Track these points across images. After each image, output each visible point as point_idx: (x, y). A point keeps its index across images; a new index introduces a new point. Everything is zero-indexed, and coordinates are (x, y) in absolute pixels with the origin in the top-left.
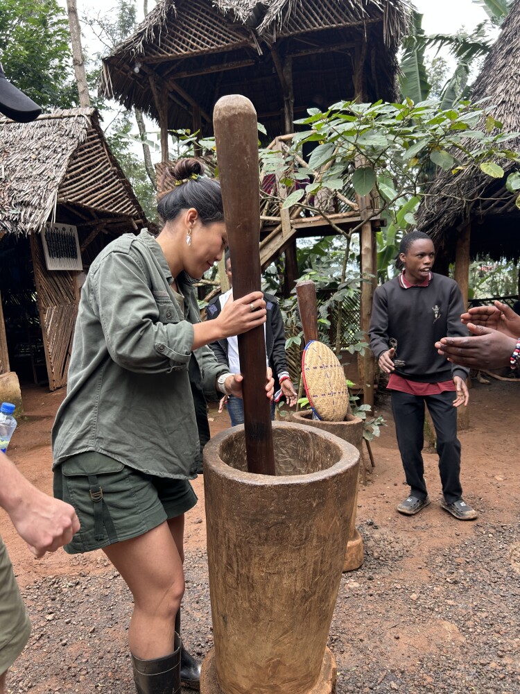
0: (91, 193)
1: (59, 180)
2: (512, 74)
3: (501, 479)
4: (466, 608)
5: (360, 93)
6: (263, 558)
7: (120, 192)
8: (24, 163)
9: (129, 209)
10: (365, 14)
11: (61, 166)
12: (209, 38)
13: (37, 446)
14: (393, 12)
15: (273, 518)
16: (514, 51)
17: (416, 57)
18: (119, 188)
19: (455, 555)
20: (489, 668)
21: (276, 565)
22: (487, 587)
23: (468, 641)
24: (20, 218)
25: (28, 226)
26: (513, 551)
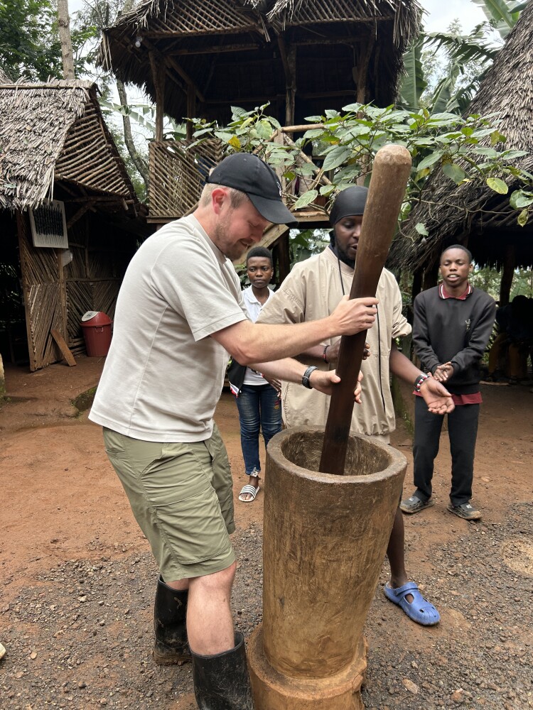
0: (85, 171)
1: (56, 155)
2: (518, 89)
3: (487, 480)
4: (468, 598)
5: (364, 89)
6: (326, 547)
7: (114, 171)
8: (18, 134)
9: (121, 188)
10: (377, 11)
11: (58, 141)
12: (217, 19)
13: (22, 428)
14: (405, 13)
15: (338, 512)
16: (521, 65)
17: (413, 53)
18: (112, 167)
19: (453, 550)
20: (494, 651)
21: (337, 554)
22: (484, 580)
23: (474, 627)
24: (15, 193)
25: (24, 202)
26: (504, 547)
